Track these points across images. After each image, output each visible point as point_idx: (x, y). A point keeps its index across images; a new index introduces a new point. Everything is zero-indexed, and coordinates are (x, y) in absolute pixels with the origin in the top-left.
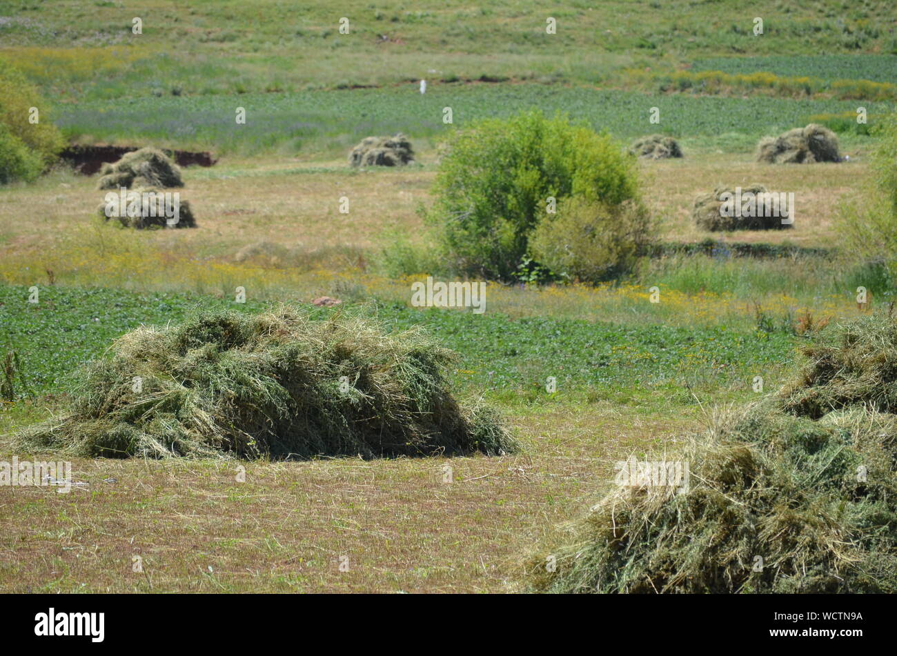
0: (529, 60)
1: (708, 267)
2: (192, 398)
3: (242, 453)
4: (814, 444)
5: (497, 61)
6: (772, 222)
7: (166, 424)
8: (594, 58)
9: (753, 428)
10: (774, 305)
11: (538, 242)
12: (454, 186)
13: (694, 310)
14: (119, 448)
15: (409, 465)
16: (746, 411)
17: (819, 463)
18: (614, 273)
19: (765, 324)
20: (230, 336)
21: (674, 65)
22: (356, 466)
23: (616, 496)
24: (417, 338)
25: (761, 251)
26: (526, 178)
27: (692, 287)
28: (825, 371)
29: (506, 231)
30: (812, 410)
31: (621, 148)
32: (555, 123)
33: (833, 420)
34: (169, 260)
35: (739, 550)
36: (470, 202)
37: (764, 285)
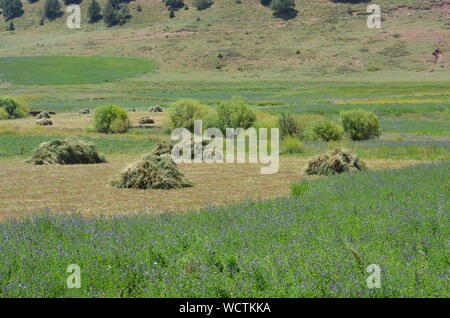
0: (109, 95)
1: (141, 130)
2: (53, 154)
3: (62, 163)
4: (159, 160)
5: (103, 96)
6: (151, 122)
7: (48, 159)
8: (120, 95)
9: (148, 157)
10: (152, 136)
11: (111, 126)
12: (97, 117)
13: (138, 137)
14: (41, 163)
15: (89, 165)
16: (148, 155)
17: (160, 163)
18: (124, 131)
19: (150, 139)
20: (59, 143)
21: (134, 95)
22: (81, 165)
23: (126, 170)
24: (91, 143)
25: (149, 127)
26: (109, 115)
27: (138, 134)
28: (160, 148)
29: (105, 124)
30: (158, 154)
31: (125, 110)
32: (114, 106)
33: (162, 156)
34: (48, 131)
35: (146, 178)
36: (100, 119)
37: (150, 133)
